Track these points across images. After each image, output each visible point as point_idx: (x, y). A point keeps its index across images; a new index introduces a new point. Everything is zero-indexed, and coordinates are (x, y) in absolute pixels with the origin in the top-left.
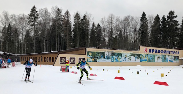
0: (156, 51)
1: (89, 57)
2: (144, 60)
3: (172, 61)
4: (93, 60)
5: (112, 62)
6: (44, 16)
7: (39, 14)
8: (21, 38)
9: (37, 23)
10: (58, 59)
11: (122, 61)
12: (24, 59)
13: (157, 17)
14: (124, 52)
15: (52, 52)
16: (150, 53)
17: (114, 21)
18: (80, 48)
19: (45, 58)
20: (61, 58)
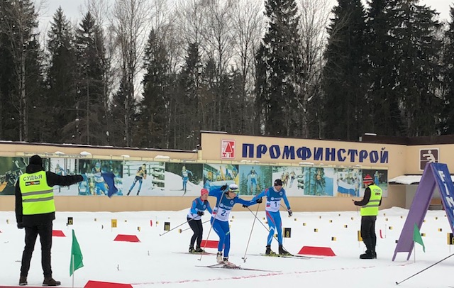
0: (275, 152)
3: (353, 193)
4: (1, 188)
14: (132, 159)
16: (247, 161)
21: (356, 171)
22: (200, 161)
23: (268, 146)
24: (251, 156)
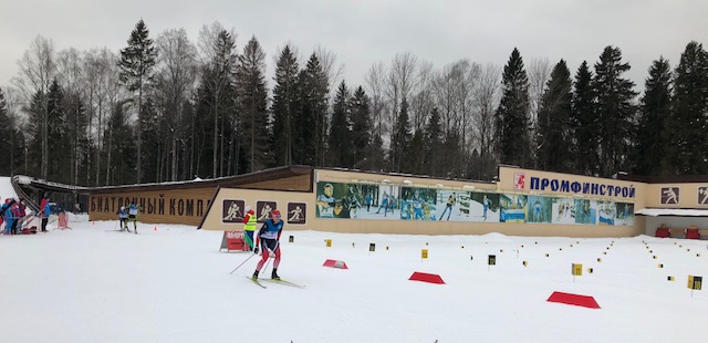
0: (554, 185)
1: (326, 199)
2: (513, 216)
3: (610, 222)
4: (338, 212)
5: (403, 218)
6: (174, 55)
7: (158, 50)
8: (94, 131)
9: (148, 82)
10: (218, 206)
11: (438, 219)
12: (100, 205)
13: (561, 69)
14: (444, 187)
15: (198, 179)
16: (534, 192)
17: (414, 77)
18: (295, 171)
19: (172, 203)
20: (227, 204)
21: (612, 204)
22: (499, 191)
23: (550, 181)
24: (537, 188)
